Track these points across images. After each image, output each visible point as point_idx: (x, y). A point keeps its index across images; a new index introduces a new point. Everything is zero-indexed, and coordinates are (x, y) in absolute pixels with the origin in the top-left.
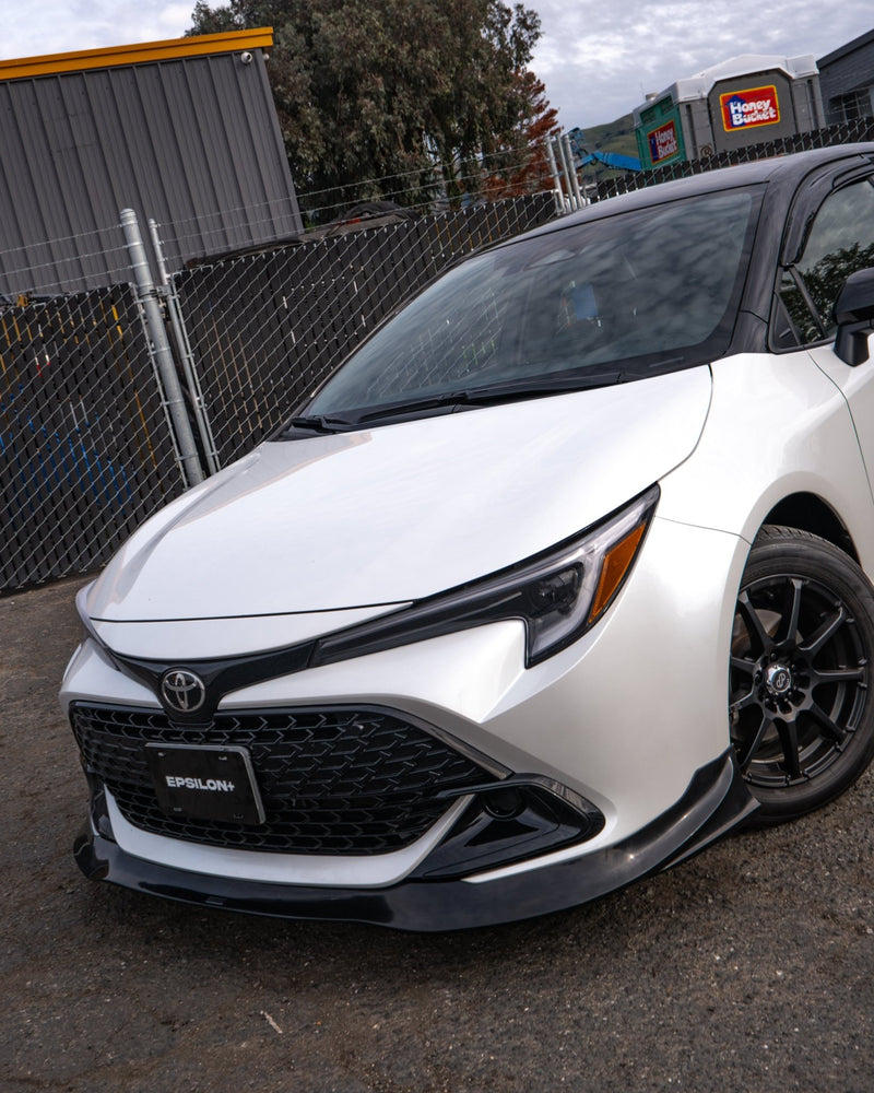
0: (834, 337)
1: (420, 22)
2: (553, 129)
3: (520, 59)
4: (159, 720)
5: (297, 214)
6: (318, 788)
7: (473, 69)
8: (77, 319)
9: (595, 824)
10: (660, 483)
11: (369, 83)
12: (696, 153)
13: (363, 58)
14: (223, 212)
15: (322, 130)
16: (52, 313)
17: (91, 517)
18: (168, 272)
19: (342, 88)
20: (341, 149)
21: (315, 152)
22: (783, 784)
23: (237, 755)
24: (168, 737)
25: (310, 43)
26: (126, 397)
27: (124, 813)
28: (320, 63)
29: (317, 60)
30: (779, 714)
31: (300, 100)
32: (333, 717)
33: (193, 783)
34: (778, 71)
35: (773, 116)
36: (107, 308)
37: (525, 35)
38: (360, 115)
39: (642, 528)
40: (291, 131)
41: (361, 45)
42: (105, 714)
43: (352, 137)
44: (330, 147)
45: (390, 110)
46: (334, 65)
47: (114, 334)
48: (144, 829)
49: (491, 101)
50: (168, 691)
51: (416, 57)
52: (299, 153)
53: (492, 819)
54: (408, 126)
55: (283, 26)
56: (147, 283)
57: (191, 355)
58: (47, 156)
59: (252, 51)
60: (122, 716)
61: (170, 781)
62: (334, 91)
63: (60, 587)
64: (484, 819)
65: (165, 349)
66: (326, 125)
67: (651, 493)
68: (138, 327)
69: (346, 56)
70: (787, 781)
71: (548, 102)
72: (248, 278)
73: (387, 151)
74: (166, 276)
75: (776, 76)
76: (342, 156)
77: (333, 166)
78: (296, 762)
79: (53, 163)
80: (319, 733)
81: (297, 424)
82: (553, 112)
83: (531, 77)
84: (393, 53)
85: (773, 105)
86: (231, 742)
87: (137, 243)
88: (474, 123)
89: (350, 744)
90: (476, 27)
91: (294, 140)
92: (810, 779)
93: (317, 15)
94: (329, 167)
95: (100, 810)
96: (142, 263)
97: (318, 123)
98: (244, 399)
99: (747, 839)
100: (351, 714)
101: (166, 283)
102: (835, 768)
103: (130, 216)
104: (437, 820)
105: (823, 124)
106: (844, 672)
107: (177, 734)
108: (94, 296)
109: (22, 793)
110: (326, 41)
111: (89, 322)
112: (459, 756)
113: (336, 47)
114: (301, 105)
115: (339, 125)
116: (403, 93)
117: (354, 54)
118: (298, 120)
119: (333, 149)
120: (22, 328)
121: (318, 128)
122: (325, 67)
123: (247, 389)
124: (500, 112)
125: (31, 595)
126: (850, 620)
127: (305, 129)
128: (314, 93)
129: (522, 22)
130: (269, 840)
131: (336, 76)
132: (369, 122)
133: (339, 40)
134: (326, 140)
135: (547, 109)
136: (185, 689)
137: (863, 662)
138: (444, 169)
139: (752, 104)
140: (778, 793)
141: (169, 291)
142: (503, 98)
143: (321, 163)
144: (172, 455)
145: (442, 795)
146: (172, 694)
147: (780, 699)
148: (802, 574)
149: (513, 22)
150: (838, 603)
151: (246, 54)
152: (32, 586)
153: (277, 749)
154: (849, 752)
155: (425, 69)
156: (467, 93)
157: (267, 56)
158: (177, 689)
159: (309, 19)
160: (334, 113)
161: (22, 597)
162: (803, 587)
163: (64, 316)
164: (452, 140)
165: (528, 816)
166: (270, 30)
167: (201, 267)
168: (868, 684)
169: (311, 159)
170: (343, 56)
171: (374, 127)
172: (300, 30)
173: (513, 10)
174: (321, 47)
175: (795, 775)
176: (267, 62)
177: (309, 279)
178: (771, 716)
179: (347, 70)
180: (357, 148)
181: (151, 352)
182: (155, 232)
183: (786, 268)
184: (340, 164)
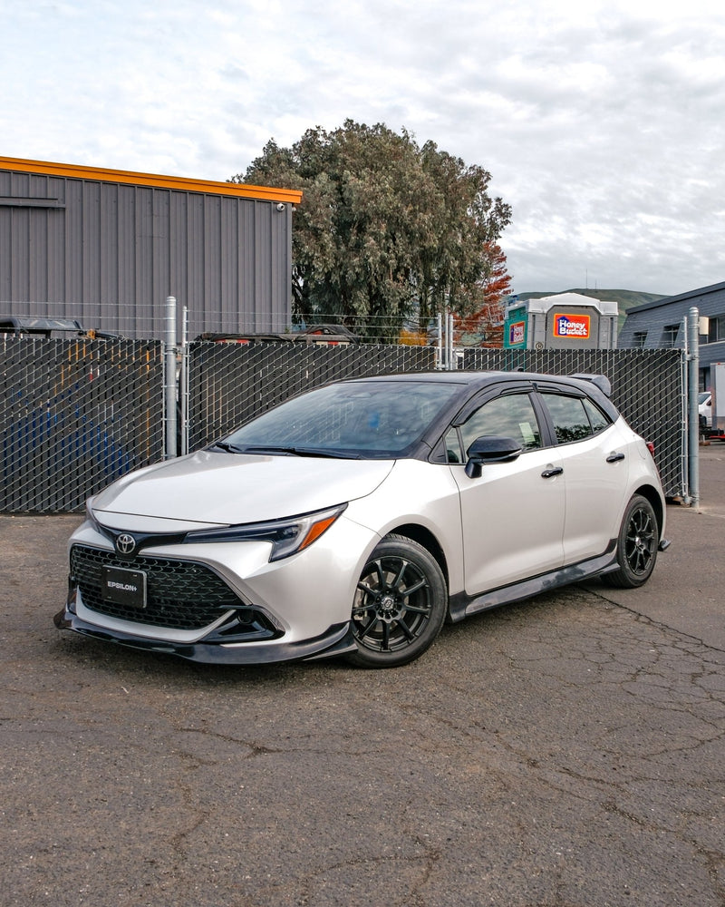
0: (466, 463)
1: (424, 194)
2: (506, 289)
3: (491, 235)
4: (112, 556)
5: (290, 314)
6: (171, 595)
7: (456, 235)
8: (123, 354)
9: (280, 634)
10: (349, 503)
11: (376, 226)
12: (533, 346)
13: (374, 208)
15: (335, 251)
16: (109, 347)
17: (99, 478)
18: (187, 340)
19: (356, 225)
20: (346, 268)
21: (326, 266)
22: (379, 650)
23: (141, 575)
24: (114, 564)
25: (341, 189)
26: (141, 410)
27: (83, 601)
28: (345, 204)
29: (343, 201)
30: (384, 619)
32: (185, 565)
33: (119, 586)
34: (593, 307)
35: (585, 334)
36: (144, 352)
37: (499, 221)
38: (364, 247)
39: (334, 519)
40: (312, 246)
41: (375, 198)
42: (88, 550)
43: (356, 260)
44: (338, 264)
45: (388, 249)
46: (354, 208)
47: (144, 368)
48: (91, 609)
49: (462, 259)
50: (119, 543)
51: (416, 217)
52: (314, 263)
53: (240, 623)
54: (398, 263)
56: (172, 344)
57: (188, 394)
58: (132, 237)
59: (285, 204)
60: (96, 552)
61: (109, 584)
62: (350, 225)
63: (67, 518)
64: (236, 621)
65: (173, 386)
66: (339, 248)
67: (342, 506)
68: (159, 369)
71: (506, 270)
72: (235, 355)
73: (379, 277)
74: (185, 342)
75: (592, 310)
76: (346, 272)
77: (337, 278)
78: (166, 582)
80: (178, 571)
81: (218, 445)
82: (508, 278)
83: (498, 249)
84: (397, 209)
85: (586, 327)
86: (140, 569)
87: (172, 318)
88: (447, 273)
89: (189, 578)
90: (465, 206)
91: (312, 253)
92: (392, 652)
94: (335, 278)
95: (71, 600)
96: (172, 331)
97: (332, 245)
98: (214, 428)
100: (192, 564)
101: (184, 346)
102: (405, 650)
103: (172, 301)
104: (217, 619)
105: (615, 347)
106: (421, 609)
107: (118, 563)
108: (138, 344)
109: (27, 605)
110: (351, 190)
111: (130, 358)
112: (232, 592)
113: (357, 196)
114: (324, 230)
115: (348, 250)
116: (401, 240)
117: (369, 202)
118: (318, 239)
119: (340, 266)
120: (87, 352)
121: (332, 248)
122: (347, 207)
123: (217, 423)
124: (467, 270)
125: (48, 518)
126: (427, 586)
127: (323, 247)
128: (335, 224)
129: (498, 210)
130: (146, 618)
131: (354, 216)
132: (369, 254)
133: (359, 192)
134: (336, 259)
135: (504, 275)
136: (126, 543)
137: (430, 606)
138: (421, 299)
139: (573, 324)
140: (375, 653)
141: (185, 352)
142: (472, 260)
143: (328, 275)
144: (160, 453)
145: (222, 607)
146: (120, 545)
147: (387, 612)
148: (408, 559)
149: (492, 209)
150: (423, 577)
151: (281, 205)
152: (50, 513)
153: (159, 575)
154: (413, 645)
155: (420, 227)
156: (447, 251)
157: (295, 209)
158: (123, 542)
160: (346, 241)
161: (41, 518)
162: (408, 565)
163: (116, 351)
164: (429, 281)
165: (256, 624)
167: (208, 342)
168: (430, 616)
169: (322, 270)
170: (361, 202)
171: (371, 258)
172: (335, 178)
173: (493, 200)
174: (346, 194)
175: (386, 648)
176: (294, 213)
177: (273, 365)
178: (380, 618)
179: (361, 213)
180: (357, 270)
181: (164, 386)
182: (185, 314)
183: (454, 427)
184: (343, 278)
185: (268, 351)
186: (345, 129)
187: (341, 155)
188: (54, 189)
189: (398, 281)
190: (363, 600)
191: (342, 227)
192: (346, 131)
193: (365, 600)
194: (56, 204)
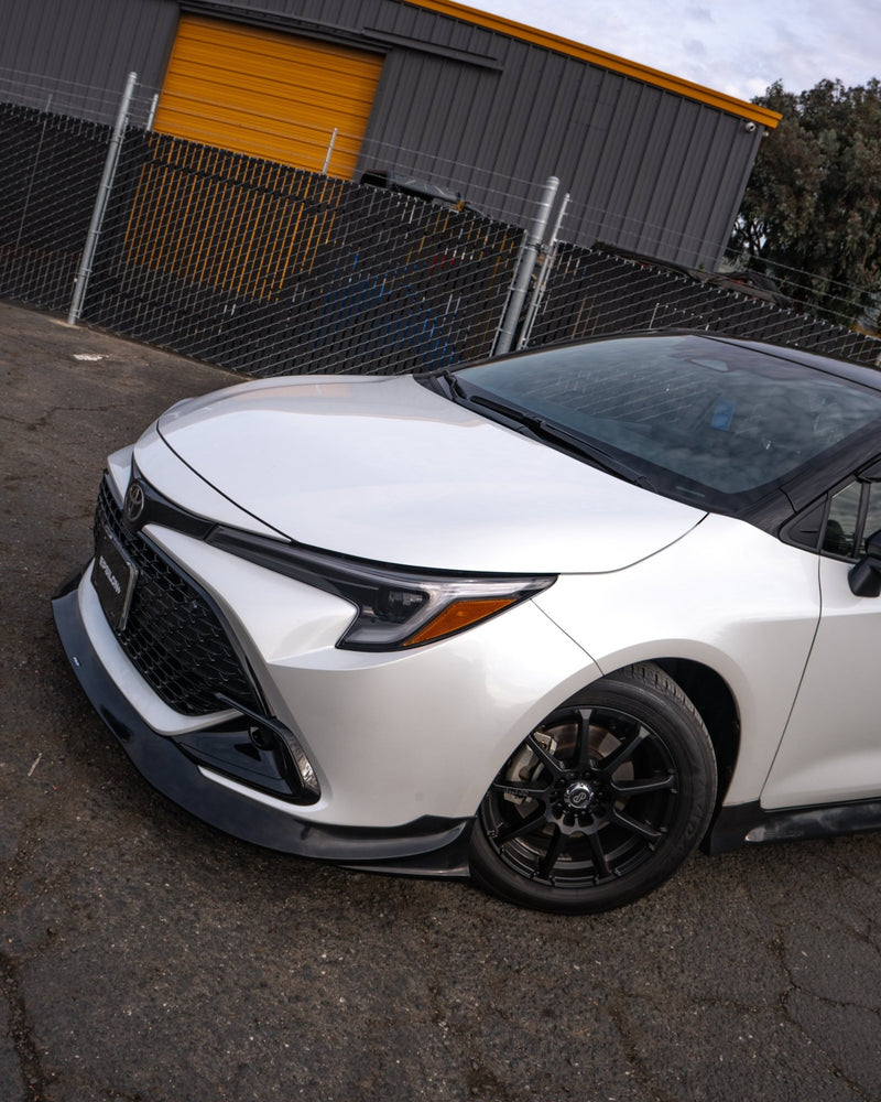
0: (857, 561)
6: (157, 631)
8: (474, 235)
9: (309, 796)
10: (560, 577)
11: (867, 203)
13: (873, 183)
14: (666, 229)
15: (812, 217)
16: (476, 226)
18: (557, 238)
19: (845, 196)
20: (818, 239)
21: (797, 231)
22: (528, 875)
25: (841, 152)
28: (840, 170)
29: (839, 166)
30: (560, 823)
31: (808, 187)
33: (108, 572)
36: (499, 239)
38: (846, 223)
39: (510, 602)
40: (788, 206)
43: (831, 234)
44: (811, 232)
45: (871, 232)
46: (849, 176)
47: (494, 259)
52: (785, 224)
53: (250, 741)
55: (829, 129)
56: (538, 238)
57: (538, 306)
59: (757, 124)
60: (110, 497)
62: (838, 194)
65: (522, 291)
66: (817, 215)
67: (545, 580)
68: (512, 264)
69: (861, 175)
70: (532, 875)
73: (851, 259)
74: (554, 239)
76: (816, 244)
77: (804, 247)
78: (156, 602)
79: (567, 129)
80: (174, 592)
87: (547, 205)
89: (185, 614)
91: (786, 213)
92: (553, 886)
93: (858, 135)
94: (801, 246)
96: (543, 221)
97: (812, 210)
99: (472, 895)
100: (196, 592)
101: (552, 244)
102: (580, 893)
103: (554, 183)
104: (214, 712)
106: (644, 829)
108: (495, 227)
110: (853, 156)
111: (481, 242)
112: (244, 676)
113: (857, 164)
114: (808, 192)
115: (826, 221)
117: (869, 176)
118: (799, 200)
119: (811, 236)
121: (809, 214)
122: (841, 174)
126: (674, 791)
127: (800, 210)
128: (822, 188)
130: (129, 646)
131: (845, 185)
132: (849, 231)
133: (862, 161)
134: (810, 226)
137: (664, 829)
140: (518, 878)
141: (550, 251)
143: (796, 242)
145: (219, 695)
147: (570, 811)
148: (651, 726)
150: (671, 771)
151: (751, 124)
154: (602, 889)
157: (767, 134)
159: (851, 134)
160: (828, 210)
162: (647, 738)
163: (467, 228)
165: (269, 756)
166: (780, 116)
167: (600, 253)
168: (656, 849)
169: (791, 233)
170: (859, 173)
171: (851, 236)
172: (840, 138)
174: (846, 159)
175: (543, 875)
176: (764, 139)
177: (674, 306)
178: (552, 819)
179: (856, 185)
180: (830, 245)
181: (511, 288)
182: (565, 204)
183: (860, 481)
184: (811, 249)
185: (676, 285)
186: (866, 88)
187: (852, 116)
188: (496, 48)
189: (870, 269)
190: (532, 771)
191: (829, 193)
192: (869, 92)
193: (538, 771)
194: (493, 65)
